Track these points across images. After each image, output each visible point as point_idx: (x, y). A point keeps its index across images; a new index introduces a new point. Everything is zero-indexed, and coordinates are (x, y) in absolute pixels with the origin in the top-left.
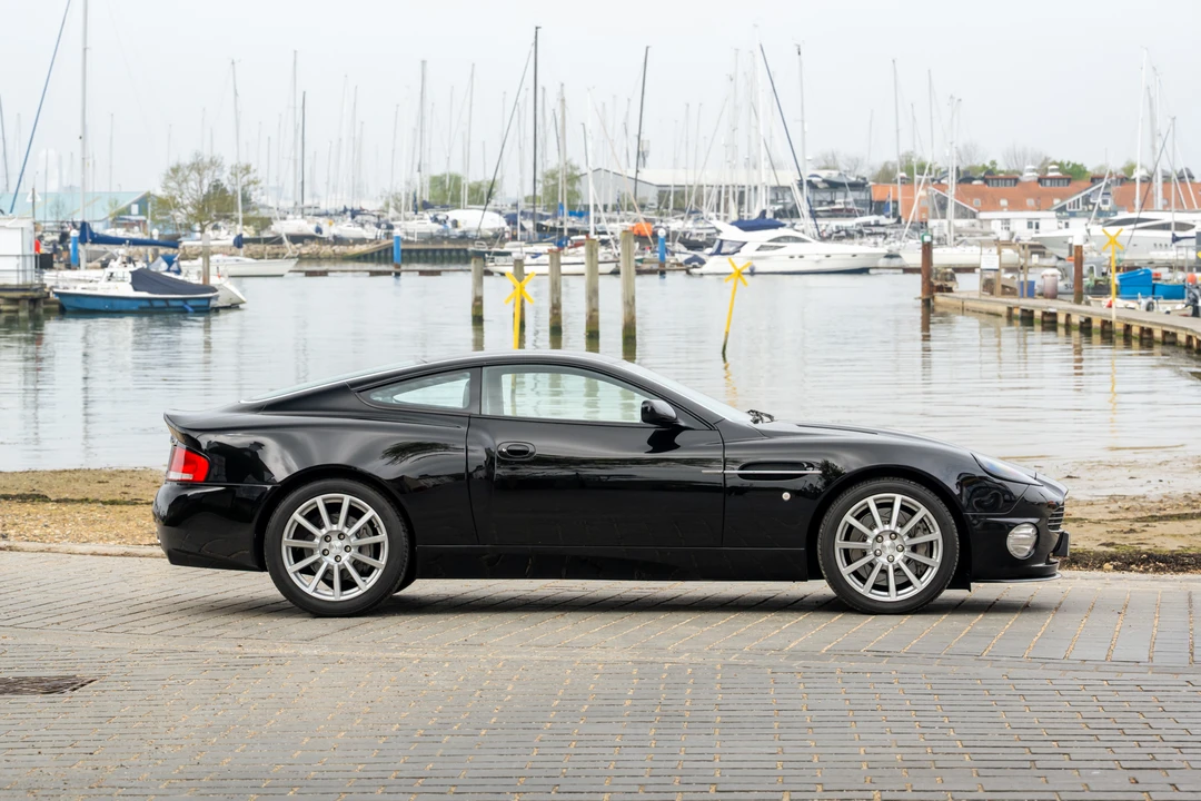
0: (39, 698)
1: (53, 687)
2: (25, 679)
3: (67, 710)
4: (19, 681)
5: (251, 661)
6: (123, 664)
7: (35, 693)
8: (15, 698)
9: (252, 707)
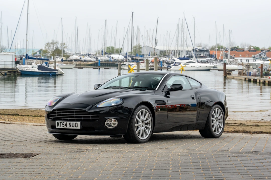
0: (23, 158)
1: (27, 156)
2: (19, 154)
3: (32, 162)
4: (17, 154)
5: (81, 151)
6: (45, 150)
7: (22, 157)
8: (16, 158)
9: (84, 162)
